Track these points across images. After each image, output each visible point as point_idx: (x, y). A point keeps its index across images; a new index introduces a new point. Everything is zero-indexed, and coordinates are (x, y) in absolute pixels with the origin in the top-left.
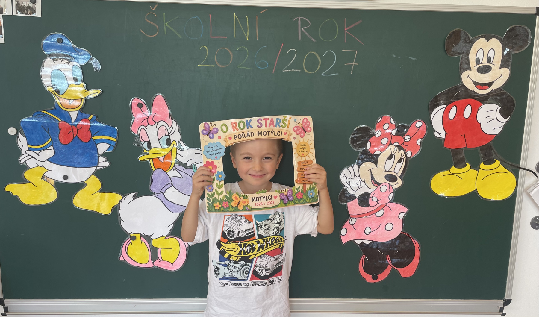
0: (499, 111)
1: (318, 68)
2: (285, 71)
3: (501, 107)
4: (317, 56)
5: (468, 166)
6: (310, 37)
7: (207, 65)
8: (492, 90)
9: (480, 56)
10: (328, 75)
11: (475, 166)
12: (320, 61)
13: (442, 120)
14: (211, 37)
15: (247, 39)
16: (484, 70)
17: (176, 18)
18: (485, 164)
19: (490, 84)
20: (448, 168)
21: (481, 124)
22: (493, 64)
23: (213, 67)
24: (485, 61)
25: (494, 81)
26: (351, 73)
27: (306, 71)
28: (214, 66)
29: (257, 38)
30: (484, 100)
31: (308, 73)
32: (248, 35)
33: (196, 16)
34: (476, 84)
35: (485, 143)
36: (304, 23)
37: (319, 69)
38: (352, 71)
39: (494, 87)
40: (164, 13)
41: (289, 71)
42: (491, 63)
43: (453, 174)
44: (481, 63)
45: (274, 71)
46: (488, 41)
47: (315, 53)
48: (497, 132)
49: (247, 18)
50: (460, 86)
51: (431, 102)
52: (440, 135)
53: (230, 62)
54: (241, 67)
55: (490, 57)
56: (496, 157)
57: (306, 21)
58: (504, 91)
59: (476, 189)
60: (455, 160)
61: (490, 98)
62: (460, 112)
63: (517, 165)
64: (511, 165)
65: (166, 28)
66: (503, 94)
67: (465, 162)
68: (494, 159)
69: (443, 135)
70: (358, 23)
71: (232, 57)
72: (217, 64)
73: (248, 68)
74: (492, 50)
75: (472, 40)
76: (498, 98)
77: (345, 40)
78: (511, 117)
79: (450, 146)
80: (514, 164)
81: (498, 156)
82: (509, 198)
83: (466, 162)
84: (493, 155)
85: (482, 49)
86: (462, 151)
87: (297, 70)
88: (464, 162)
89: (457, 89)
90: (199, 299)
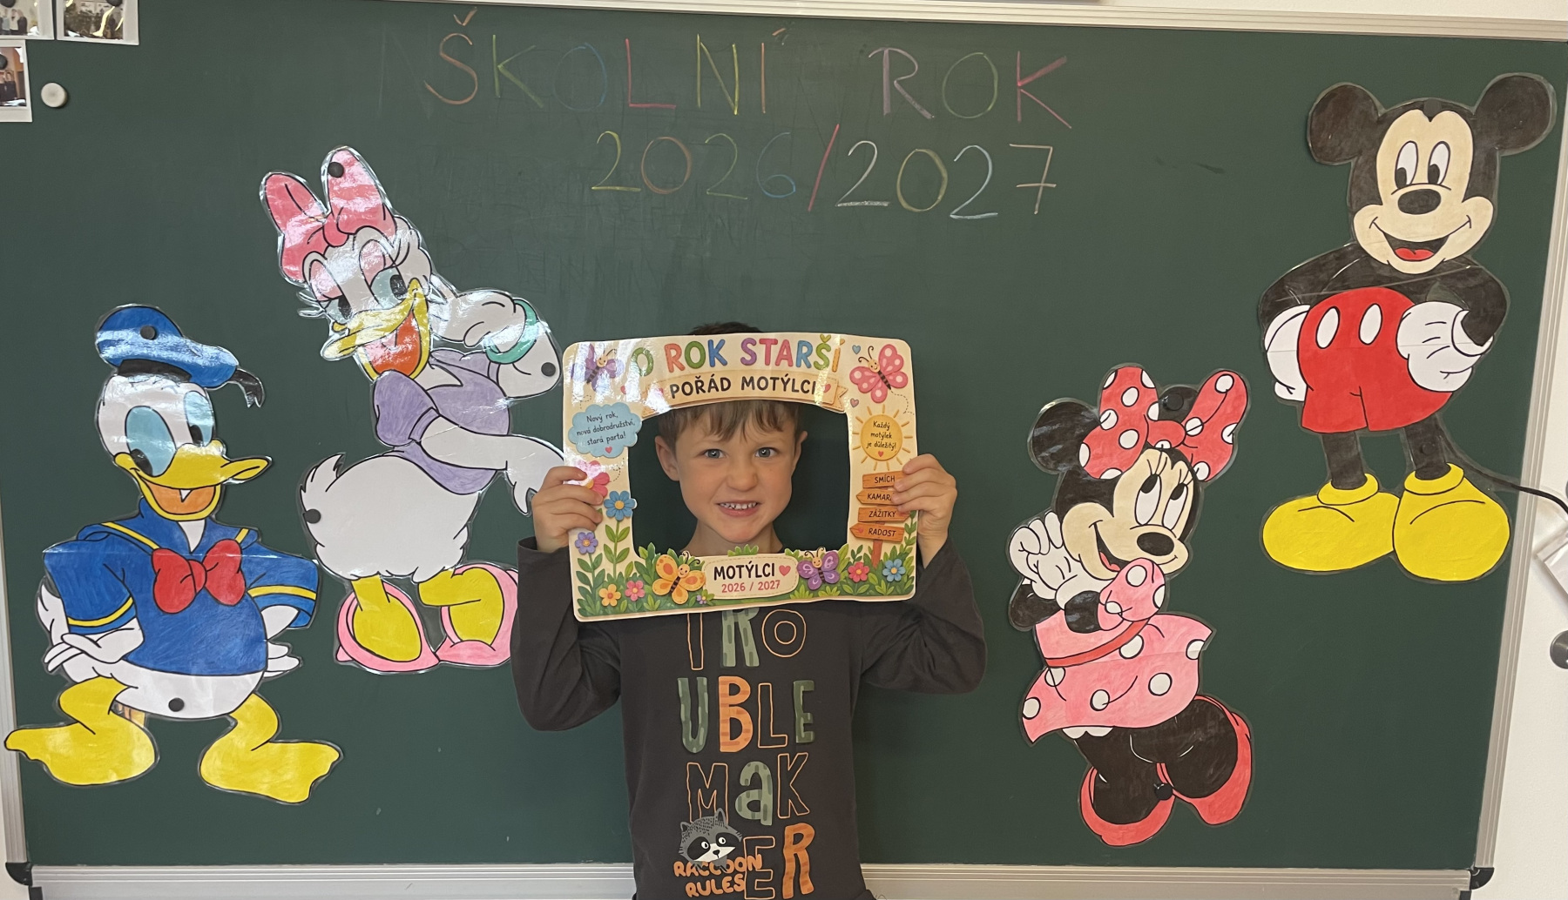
0: (1462, 322)
1: (940, 198)
2: (845, 204)
3: (1466, 312)
4: (938, 161)
5: (1372, 482)
6: (917, 106)
7: (618, 188)
8: (1442, 262)
9: (1407, 162)
10: (969, 217)
11: (1392, 484)
12: (945, 175)
13: (1295, 349)
14: (631, 105)
15: (733, 112)
16: (1419, 203)
17: (529, 49)
18: (1422, 475)
19: (1435, 245)
20: (1313, 490)
21: (1408, 359)
22: (1443, 186)
23: (638, 193)
24: (1423, 176)
25: (1447, 236)
26: (1036, 213)
27: (904, 204)
28: (639, 190)
29: (764, 108)
30: (1417, 290)
31: (911, 212)
32: (736, 100)
33: (586, 44)
34: (1397, 245)
35: (1420, 416)
36: (899, 66)
37: (943, 197)
38: (1037, 206)
39: (1447, 253)
40: (494, 36)
41: (857, 204)
42: (1440, 185)
43: (1327, 506)
44: (1411, 184)
45: (811, 204)
46: (1430, 121)
47: (931, 153)
48: (1456, 383)
49: (735, 51)
50: (1350, 249)
51: (1265, 295)
52: (1291, 393)
53: (686, 179)
54: (715, 194)
55: (1435, 166)
56: (1452, 457)
57: (907, 58)
58: (1476, 265)
59: (1392, 549)
60: (1334, 465)
61: (1437, 284)
62: (1350, 326)
63: (1511, 481)
64: (1495, 480)
65: (500, 80)
66: (1473, 273)
67: (1362, 470)
68: (1445, 463)
69: (1299, 394)
70: (1057, 63)
71: (689, 164)
72: (646, 185)
73: (735, 197)
74: (1442, 145)
75: (1385, 115)
76: (1460, 286)
77: (1016, 115)
78: (1496, 340)
79: (1318, 425)
80: (1504, 477)
81: (1459, 455)
82: (1487, 574)
83: (1365, 469)
84: (1442, 452)
85: (1412, 142)
86: (1355, 437)
87: (877, 203)
88: (1359, 473)
89: (1342, 257)
90: (595, 864)
